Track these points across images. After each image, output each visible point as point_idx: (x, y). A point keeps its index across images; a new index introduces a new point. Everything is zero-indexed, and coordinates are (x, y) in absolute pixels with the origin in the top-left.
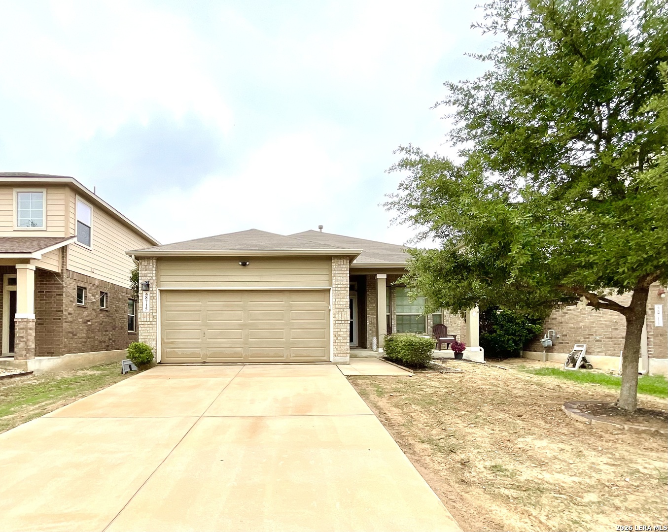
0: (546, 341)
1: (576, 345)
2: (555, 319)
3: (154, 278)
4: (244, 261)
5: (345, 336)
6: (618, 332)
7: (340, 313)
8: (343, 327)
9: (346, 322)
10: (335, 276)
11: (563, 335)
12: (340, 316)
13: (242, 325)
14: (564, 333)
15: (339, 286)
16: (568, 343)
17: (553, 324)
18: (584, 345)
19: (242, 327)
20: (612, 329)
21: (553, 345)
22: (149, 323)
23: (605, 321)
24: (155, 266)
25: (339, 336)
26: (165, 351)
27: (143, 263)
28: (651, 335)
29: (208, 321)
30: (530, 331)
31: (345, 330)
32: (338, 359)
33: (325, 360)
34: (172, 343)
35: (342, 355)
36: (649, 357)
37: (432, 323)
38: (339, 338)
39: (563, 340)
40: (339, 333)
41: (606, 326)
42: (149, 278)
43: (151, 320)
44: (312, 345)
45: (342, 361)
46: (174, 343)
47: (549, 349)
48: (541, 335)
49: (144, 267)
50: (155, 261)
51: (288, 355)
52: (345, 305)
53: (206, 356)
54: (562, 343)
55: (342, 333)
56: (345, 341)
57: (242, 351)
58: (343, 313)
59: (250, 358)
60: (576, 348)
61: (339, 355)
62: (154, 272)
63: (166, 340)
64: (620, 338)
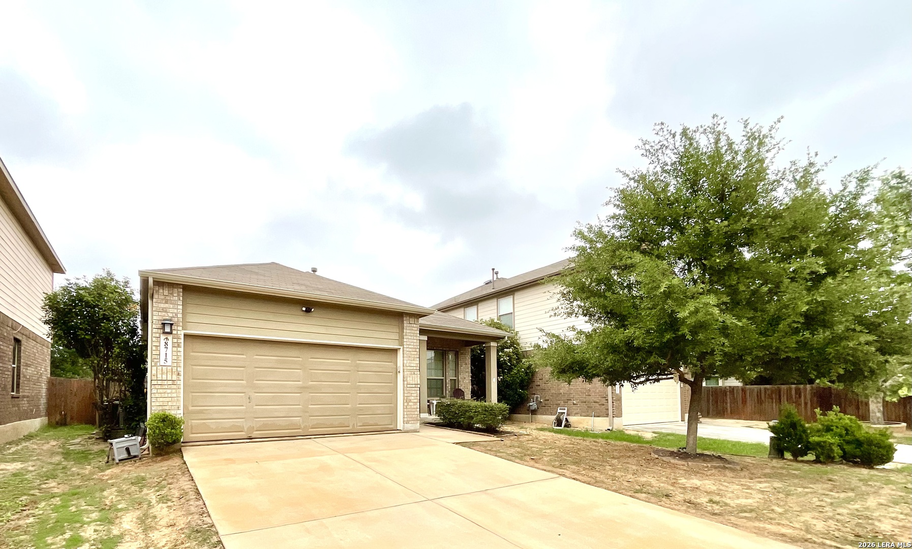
0: (533, 405)
1: (559, 408)
2: (539, 386)
3: (180, 316)
4: (308, 306)
5: (415, 401)
6: (590, 397)
7: (411, 376)
8: (413, 392)
9: (416, 386)
10: (406, 335)
11: (545, 400)
12: (411, 379)
13: (302, 388)
14: (547, 398)
15: (410, 347)
16: (550, 407)
17: (537, 390)
18: (566, 408)
19: (302, 389)
20: (586, 395)
21: (538, 408)
22: (170, 383)
23: (581, 389)
24: (181, 298)
25: (410, 401)
26: (190, 424)
27: (161, 291)
28: (615, 400)
29: (255, 382)
30: (520, 395)
31: (415, 395)
32: (409, 426)
33: (392, 428)
34: (201, 412)
35: (412, 422)
36: (613, 417)
37: (449, 387)
38: (410, 404)
39: (545, 404)
40: (410, 398)
41: (581, 393)
42: (171, 315)
43: (175, 378)
44: (379, 412)
45: (412, 428)
46: (204, 411)
47: (534, 412)
48: (528, 400)
49: (163, 297)
50: (181, 290)
51: (354, 424)
52: (415, 368)
53: (252, 429)
54: (545, 406)
55: (413, 398)
56: (415, 407)
57: (301, 421)
58: (413, 376)
59: (310, 430)
60: (559, 411)
61: (410, 422)
62: (181, 307)
63: (191, 408)
64: (592, 402)
